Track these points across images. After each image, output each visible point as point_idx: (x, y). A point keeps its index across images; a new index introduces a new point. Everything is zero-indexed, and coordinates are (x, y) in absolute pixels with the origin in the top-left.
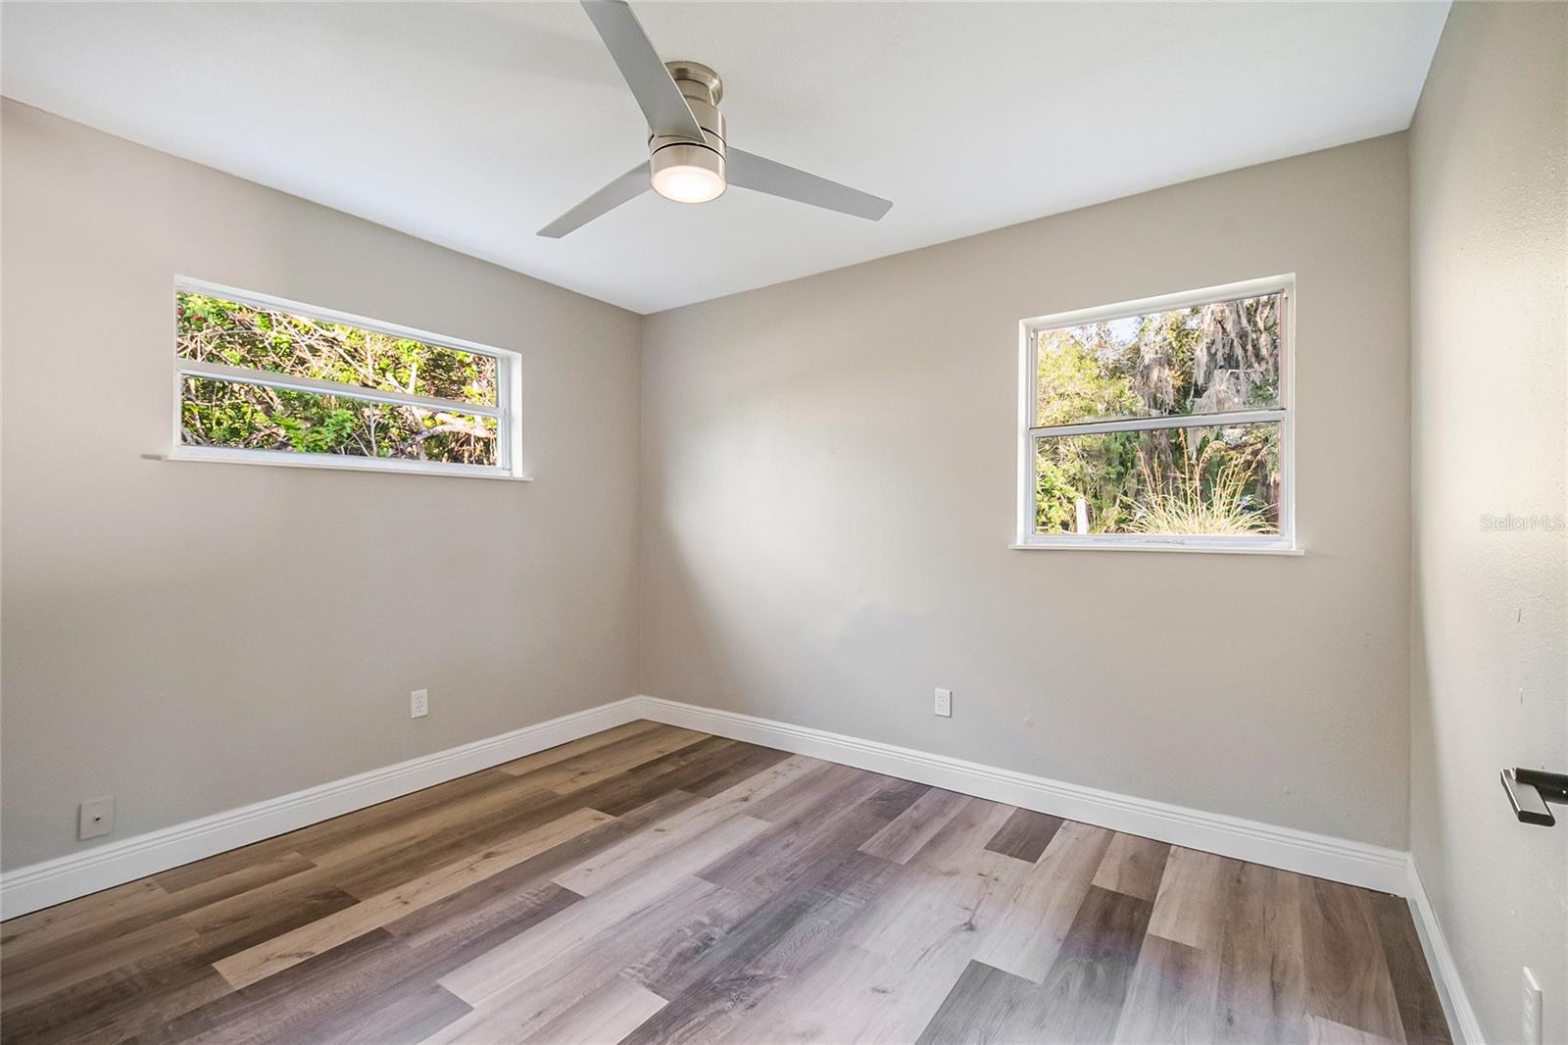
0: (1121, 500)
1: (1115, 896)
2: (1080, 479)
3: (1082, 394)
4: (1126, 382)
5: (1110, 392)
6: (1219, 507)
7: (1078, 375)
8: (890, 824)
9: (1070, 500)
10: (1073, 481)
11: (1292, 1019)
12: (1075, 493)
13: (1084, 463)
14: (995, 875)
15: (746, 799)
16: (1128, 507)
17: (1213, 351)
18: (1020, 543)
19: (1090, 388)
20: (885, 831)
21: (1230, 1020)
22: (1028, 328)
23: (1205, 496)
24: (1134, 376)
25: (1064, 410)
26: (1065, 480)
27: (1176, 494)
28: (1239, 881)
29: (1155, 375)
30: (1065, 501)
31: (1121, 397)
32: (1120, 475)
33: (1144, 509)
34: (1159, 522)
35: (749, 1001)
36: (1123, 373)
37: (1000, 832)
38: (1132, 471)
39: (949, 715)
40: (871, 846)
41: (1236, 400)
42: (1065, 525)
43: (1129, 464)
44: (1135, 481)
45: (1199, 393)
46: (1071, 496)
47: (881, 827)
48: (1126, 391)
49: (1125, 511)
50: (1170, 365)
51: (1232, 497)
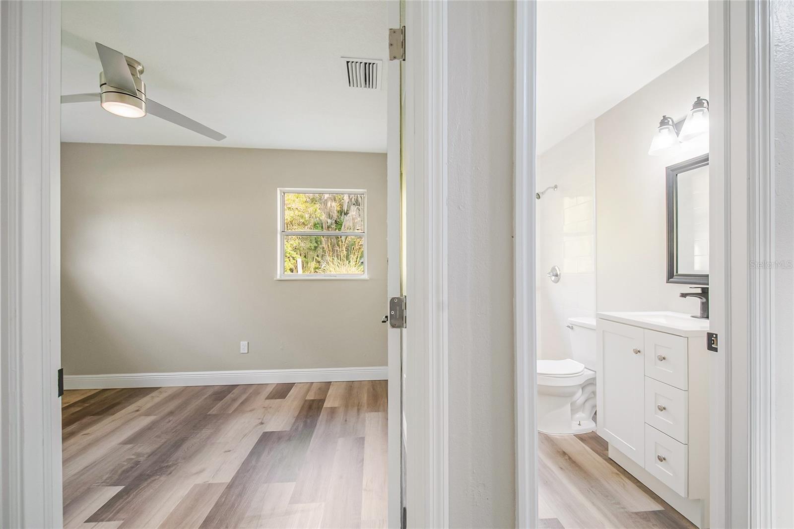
0: (316, 259)
1: (313, 401)
2: (298, 249)
3: (299, 209)
4: (318, 206)
5: (311, 210)
6: (353, 263)
7: (297, 200)
8: (221, 402)
9: (294, 258)
10: (295, 249)
11: (362, 416)
12: (296, 255)
13: (300, 241)
14: (270, 406)
15: (138, 411)
16: (319, 262)
17: (351, 198)
18: (278, 278)
19: (302, 207)
20: (220, 404)
21: (346, 421)
22: (281, 191)
23: (347, 258)
24: (321, 204)
25: (291, 215)
26: (292, 249)
27: (337, 257)
28: (351, 387)
29: (329, 204)
30: (291, 259)
31: (315, 212)
32: (316, 248)
33: (325, 263)
34: (331, 269)
35: (169, 472)
36: (316, 201)
37: (271, 392)
38: (320, 246)
39: (247, 352)
40: (213, 411)
41: (359, 219)
42: (292, 270)
43: (319, 243)
44: (322, 250)
45: (346, 214)
46: (294, 256)
47: (217, 404)
48: (318, 209)
49: (318, 264)
50: (335, 200)
51: (357, 259)
